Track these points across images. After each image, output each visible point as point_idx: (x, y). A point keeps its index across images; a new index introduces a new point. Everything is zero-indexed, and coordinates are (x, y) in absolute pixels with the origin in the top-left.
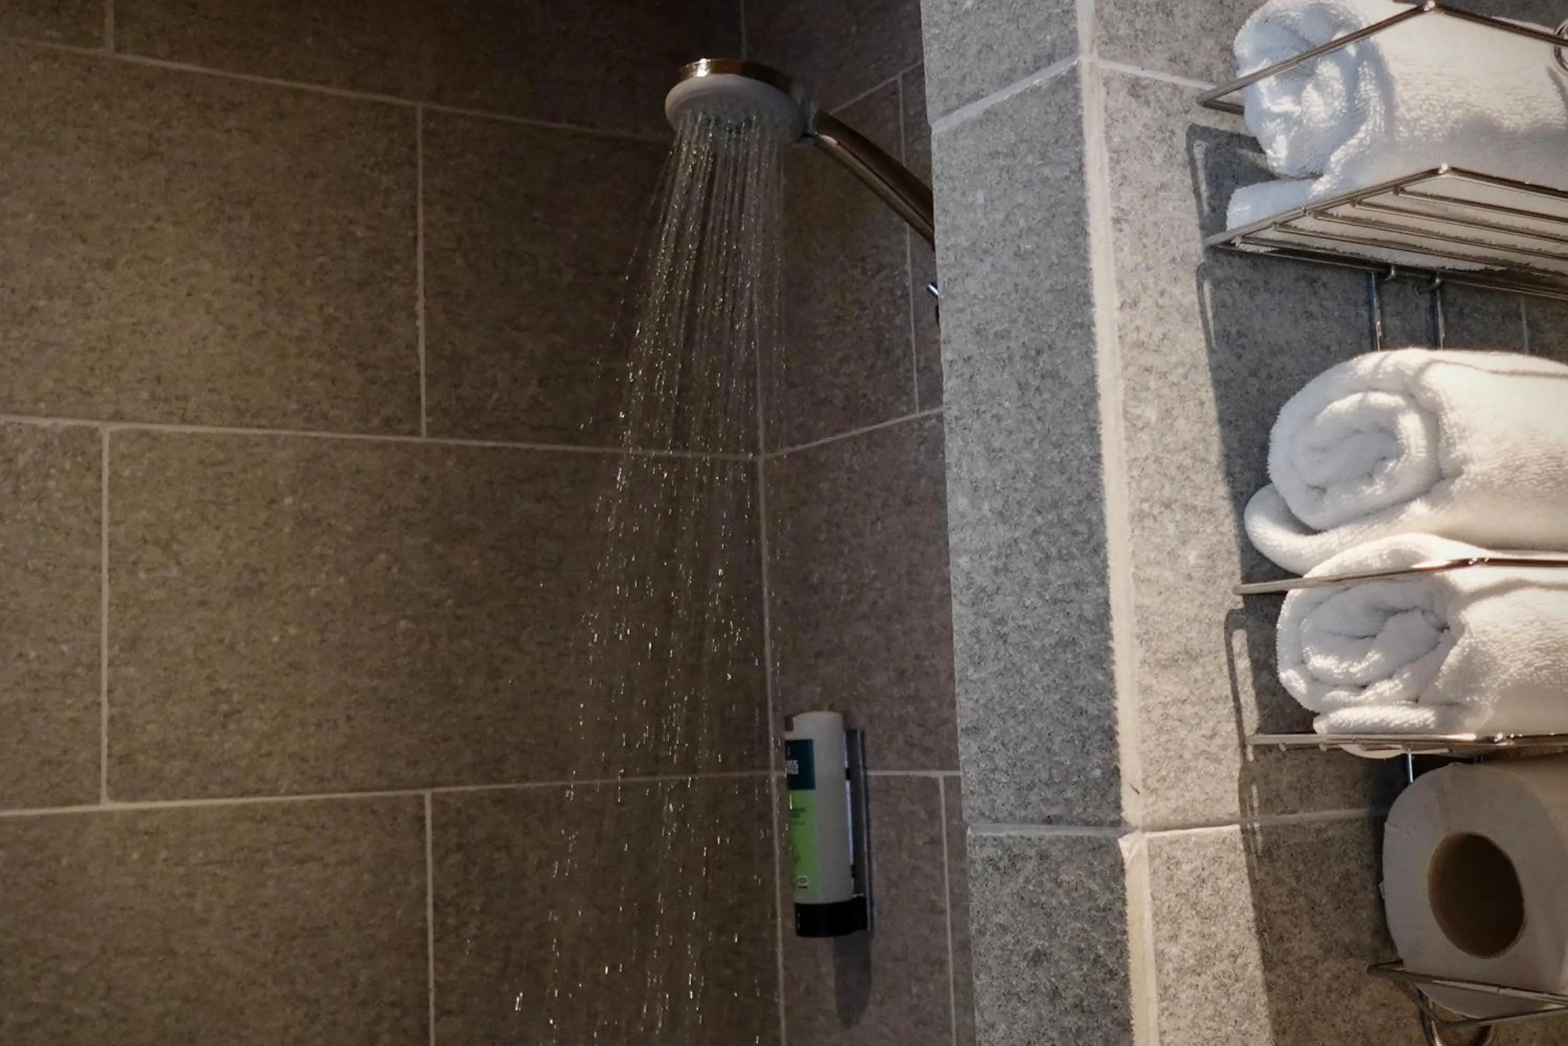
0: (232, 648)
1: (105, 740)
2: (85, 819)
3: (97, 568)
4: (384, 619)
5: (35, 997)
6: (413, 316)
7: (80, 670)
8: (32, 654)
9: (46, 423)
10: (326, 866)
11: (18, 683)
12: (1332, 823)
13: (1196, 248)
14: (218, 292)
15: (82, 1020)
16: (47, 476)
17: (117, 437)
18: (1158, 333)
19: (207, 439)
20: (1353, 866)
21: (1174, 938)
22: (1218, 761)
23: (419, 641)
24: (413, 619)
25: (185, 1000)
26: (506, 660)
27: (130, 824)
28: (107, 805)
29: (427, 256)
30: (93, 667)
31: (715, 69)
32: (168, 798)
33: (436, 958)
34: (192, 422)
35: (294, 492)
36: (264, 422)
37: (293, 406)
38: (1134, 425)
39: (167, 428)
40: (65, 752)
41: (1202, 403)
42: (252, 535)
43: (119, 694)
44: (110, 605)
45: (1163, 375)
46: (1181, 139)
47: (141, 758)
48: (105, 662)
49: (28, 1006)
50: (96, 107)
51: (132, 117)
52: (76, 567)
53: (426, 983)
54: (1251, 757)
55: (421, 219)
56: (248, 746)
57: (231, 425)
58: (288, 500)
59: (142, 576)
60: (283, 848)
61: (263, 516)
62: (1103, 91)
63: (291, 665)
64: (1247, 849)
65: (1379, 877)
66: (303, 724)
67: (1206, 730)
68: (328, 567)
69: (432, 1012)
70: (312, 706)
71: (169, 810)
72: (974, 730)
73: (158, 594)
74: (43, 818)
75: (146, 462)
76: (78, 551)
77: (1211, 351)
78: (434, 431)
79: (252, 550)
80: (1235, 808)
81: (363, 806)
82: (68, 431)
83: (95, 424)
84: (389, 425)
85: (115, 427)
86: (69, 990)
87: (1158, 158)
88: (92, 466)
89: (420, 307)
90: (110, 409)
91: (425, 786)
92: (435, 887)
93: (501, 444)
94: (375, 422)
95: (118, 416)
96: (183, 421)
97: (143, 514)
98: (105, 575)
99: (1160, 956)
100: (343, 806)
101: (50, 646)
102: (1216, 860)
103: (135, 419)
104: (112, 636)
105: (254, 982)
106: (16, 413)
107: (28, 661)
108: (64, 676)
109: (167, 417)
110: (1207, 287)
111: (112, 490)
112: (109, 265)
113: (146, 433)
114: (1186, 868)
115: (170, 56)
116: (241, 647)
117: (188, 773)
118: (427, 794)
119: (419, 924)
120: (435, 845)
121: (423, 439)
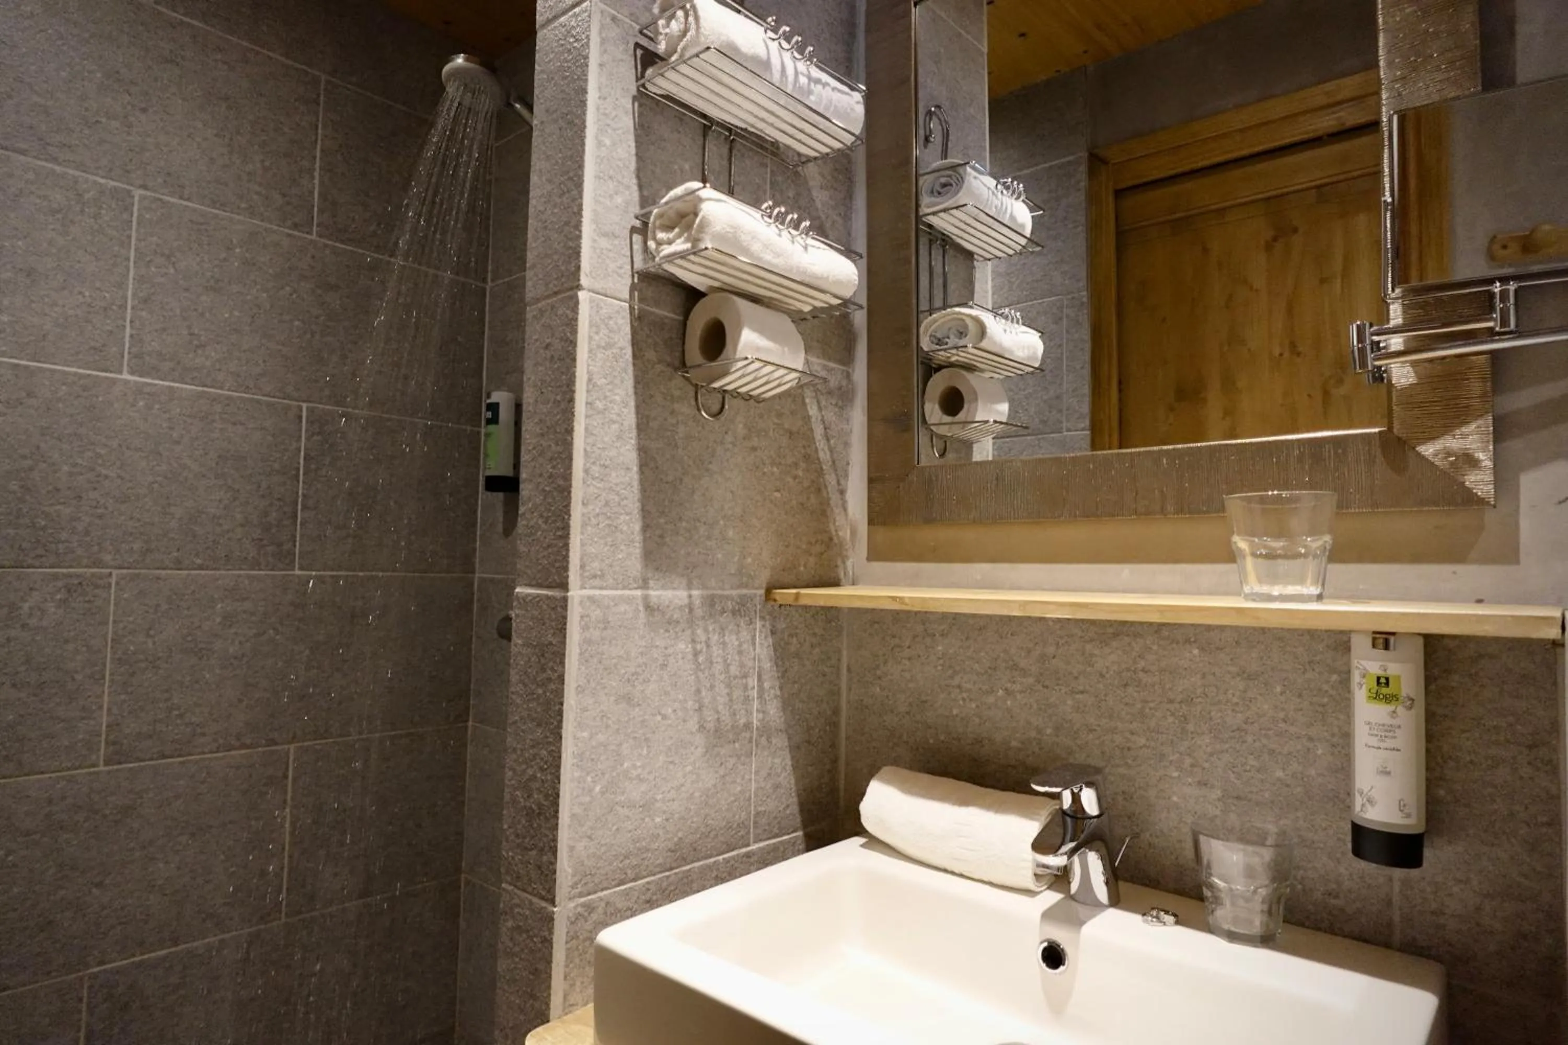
0: (202, 314)
1: (127, 345)
2: (114, 382)
3: (128, 259)
4: (287, 318)
5: (80, 461)
6: (313, 178)
7: (114, 307)
8: (87, 294)
9: (103, 181)
10: (247, 429)
11: (78, 306)
12: (667, 317)
13: (634, 91)
14: (205, 139)
15: (106, 477)
16: (101, 208)
17: (143, 198)
18: (614, 114)
19: (195, 210)
20: (674, 336)
21: (597, 333)
22: (622, 277)
23: (305, 333)
24: (303, 322)
25: (166, 477)
26: (350, 351)
27: (139, 390)
28: (126, 376)
29: (322, 151)
30: (123, 307)
31: (466, 60)
32: (162, 380)
33: (304, 482)
34: (185, 200)
35: (241, 247)
36: (227, 209)
37: (243, 205)
38: (600, 144)
39: (172, 200)
40: (104, 345)
41: (629, 146)
42: (217, 262)
43: (137, 323)
44: (134, 279)
45: (614, 130)
46: (632, 46)
47: (147, 358)
48: (129, 307)
49: (75, 465)
50: (141, 28)
51: (162, 40)
52: (115, 256)
53: (297, 493)
54: (636, 280)
55: (320, 131)
56: (208, 363)
57: (209, 206)
58: (238, 250)
59: (153, 269)
60: (226, 416)
61: (223, 255)
62: (600, 15)
63: (235, 330)
64: (631, 314)
65: (684, 343)
66: (239, 359)
67: (618, 264)
68: (258, 287)
69: (299, 507)
70: (244, 351)
71: (163, 386)
72: (534, 266)
73: (162, 280)
74: (89, 375)
75: (159, 214)
76: (116, 248)
77: (635, 129)
78: (320, 235)
79: (216, 270)
80: (627, 297)
81: (269, 405)
82: (115, 188)
83: (132, 188)
84: (295, 226)
85: (142, 192)
86: (100, 461)
87: (621, 48)
88: (128, 209)
89: (316, 174)
90: (140, 182)
91: (304, 401)
92: (306, 449)
93: (355, 250)
94: (289, 223)
95: (144, 187)
96: (181, 198)
97: (155, 239)
98: (132, 264)
99: (590, 338)
100: (258, 401)
101: (98, 292)
102: (618, 312)
103: (155, 191)
104: (134, 295)
105: (204, 476)
106: (84, 171)
107: (84, 297)
108: (105, 309)
109: (172, 194)
110: (636, 104)
111: (138, 224)
112: (144, 110)
113: (160, 200)
114: (605, 311)
115: (185, 15)
116: (207, 315)
117: (173, 370)
118: (304, 405)
119: (296, 465)
120: (307, 431)
121: (314, 237)
